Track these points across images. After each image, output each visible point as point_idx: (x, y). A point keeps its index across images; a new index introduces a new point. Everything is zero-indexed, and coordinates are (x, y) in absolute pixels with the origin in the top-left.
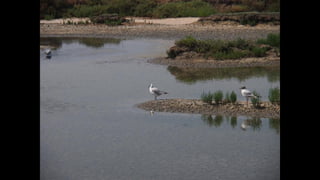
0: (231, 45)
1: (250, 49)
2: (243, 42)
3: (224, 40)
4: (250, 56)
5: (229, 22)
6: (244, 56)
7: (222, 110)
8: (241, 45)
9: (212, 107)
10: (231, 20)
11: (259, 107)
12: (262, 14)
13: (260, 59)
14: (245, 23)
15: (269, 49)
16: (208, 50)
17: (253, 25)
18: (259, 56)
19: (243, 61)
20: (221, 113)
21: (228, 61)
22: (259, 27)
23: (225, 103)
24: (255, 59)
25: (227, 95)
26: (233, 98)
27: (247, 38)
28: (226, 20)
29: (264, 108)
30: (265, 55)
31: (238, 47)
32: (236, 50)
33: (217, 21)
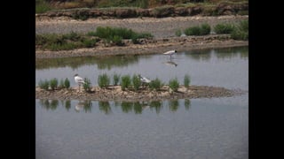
0: (65, 38)
1: (82, 41)
2: (76, 34)
3: (59, 33)
4: (81, 47)
5: (63, 18)
6: (76, 47)
7: (57, 95)
8: (74, 37)
9: (48, 93)
10: (65, 15)
11: (90, 92)
12: (92, 10)
13: (91, 50)
14: (77, 18)
15: (98, 40)
16: (45, 42)
17: (84, 20)
18: (89, 46)
19: (75, 51)
20: (57, 98)
21: (62, 52)
22: (90, 21)
23: (60, 89)
24: (87, 50)
25: (62, 82)
26: (67, 84)
27: (78, 31)
28: (60, 15)
29: (94, 92)
30: (95, 46)
31: (72, 39)
32: (69, 41)
33: (53, 16)
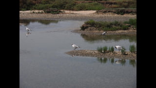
0: (111, 24)
1: (121, 26)
2: (118, 23)
3: (108, 22)
4: (120, 29)
5: (110, 13)
6: (117, 30)
7: (107, 55)
8: (116, 24)
9: (102, 54)
10: (112, 12)
11: (125, 54)
12: (127, 9)
13: (126, 31)
14: (118, 13)
15: (129, 26)
16: (100, 26)
17: (122, 15)
18: (125, 29)
19: (117, 32)
20: (106, 57)
21: (110, 32)
22: (125, 15)
23: (108, 52)
24: (123, 31)
25: (109, 48)
26: (112, 50)
27: (119, 21)
28: (109, 12)
29: (127, 54)
30: (128, 29)
31: (115, 25)
32: (114, 26)
33: (105, 12)
